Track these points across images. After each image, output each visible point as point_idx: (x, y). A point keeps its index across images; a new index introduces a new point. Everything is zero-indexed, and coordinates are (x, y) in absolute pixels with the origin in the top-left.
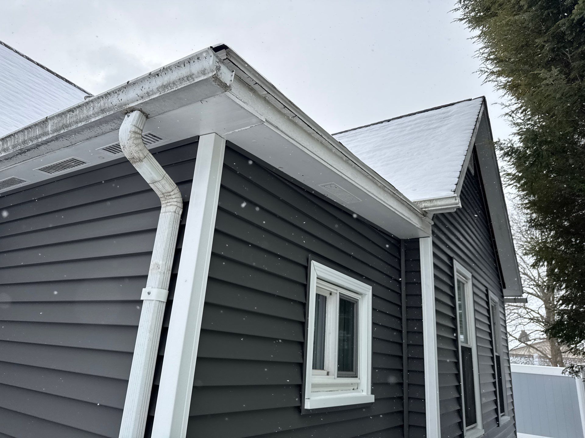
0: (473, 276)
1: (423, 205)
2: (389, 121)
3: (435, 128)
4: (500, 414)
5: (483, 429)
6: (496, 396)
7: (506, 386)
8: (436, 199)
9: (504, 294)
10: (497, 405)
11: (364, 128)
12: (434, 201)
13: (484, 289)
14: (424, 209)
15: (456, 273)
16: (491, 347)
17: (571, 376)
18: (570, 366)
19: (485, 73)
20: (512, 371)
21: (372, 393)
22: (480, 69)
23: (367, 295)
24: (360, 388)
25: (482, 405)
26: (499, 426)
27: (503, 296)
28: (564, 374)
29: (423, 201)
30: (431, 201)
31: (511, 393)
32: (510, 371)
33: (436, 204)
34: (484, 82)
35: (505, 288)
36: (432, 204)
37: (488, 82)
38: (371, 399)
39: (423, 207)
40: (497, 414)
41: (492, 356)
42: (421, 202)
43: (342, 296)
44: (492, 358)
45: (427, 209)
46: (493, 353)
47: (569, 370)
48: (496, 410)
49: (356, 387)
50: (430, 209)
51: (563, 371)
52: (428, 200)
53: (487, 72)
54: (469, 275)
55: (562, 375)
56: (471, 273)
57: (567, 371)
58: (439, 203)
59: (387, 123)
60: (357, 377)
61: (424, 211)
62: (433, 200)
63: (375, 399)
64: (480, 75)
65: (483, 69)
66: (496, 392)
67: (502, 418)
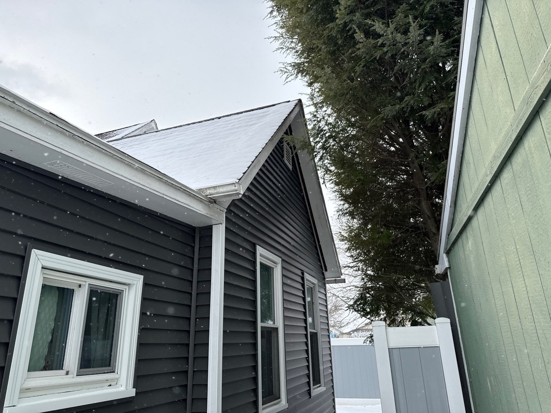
0: (283, 260)
1: (208, 192)
2: (219, 118)
3: (252, 125)
4: (313, 387)
5: (287, 403)
6: (309, 370)
7: (323, 359)
8: (218, 186)
9: (326, 277)
10: (308, 378)
11: (197, 124)
12: (218, 187)
13: (299, 273)
14: (209, 196)
15: (259, 257)
16: (305, 325)
17: (370, 344)
18: (370, 336)
19: (285, 73)
20: (332, 344)
21: (134, 388)
22: (280, 69)
23: (135, 285)
24: (120, 383)
25: (289, 381)
26: (310, 398)
27: (324, 279)
28: (365, 343)
29: (208, 188)
30: (215, 187)
31: (331, 365)
32: (330, 345)
33: (219, 191)
34: (285, 82)
35: (326, 270)
36: (215, 191)
37: (289, 82)
38: (132, 392)
39: (208, 194)
40: (309, 386)
41: (305, 333)
42: (206, 189)
43: (92, 288)
44: (306, 335)
45: (211, 196)
46: (306, 330)
47: (369, 340)
48: (309, 383)
50: (214, 196)
51: (365, 341)
52: (212, 187)
53: (286, 72)
54: (278, 260)
55: (363, 344)
56: (281, 257)
57: (368, 340)
58: (221, 190)
59: (217, 120)
60: (114, 372)
61: (209, 198)
62: (216, 187)
63: (136, 393)
64: (281, 75)
65: (282, 69)
66: (308, 367)
67: (315, 390)
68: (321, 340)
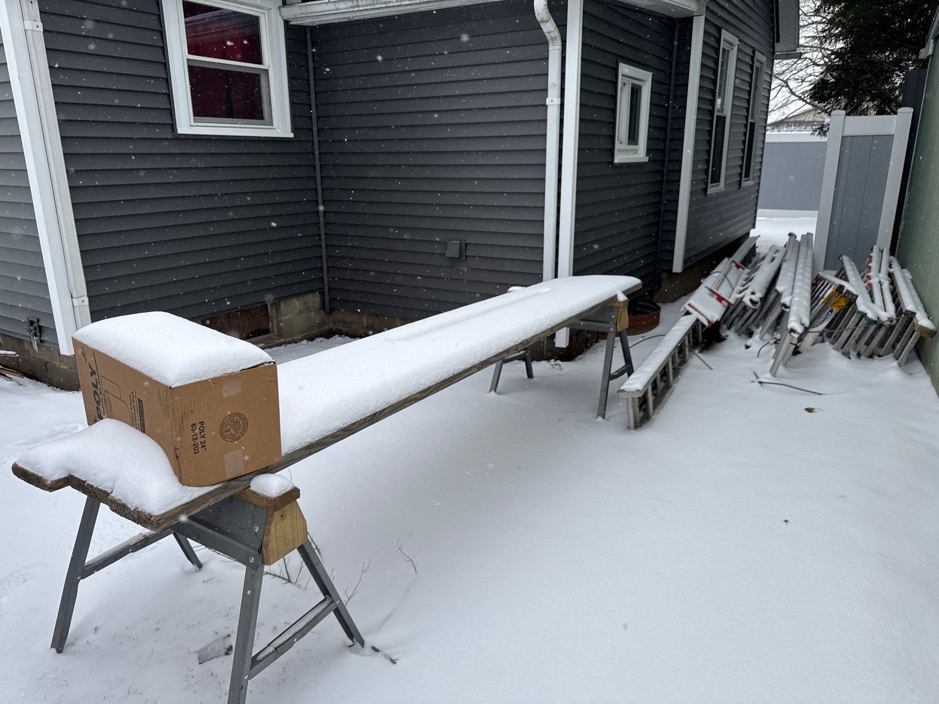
0: (740, 40)
4: (743, 179)
5: (724, 187)
6: (743, 161)
7: (756, 151)
9: (776, 51)
10: (742, 169)
13: (751, 52)
15: (722, 42)
16: (747, 115)
23: (648, 81)
24: (639, 153)
25: (727, 168)
26: (740, 188)
27: (774, 53)
35: (778, 41)
38: (646, 159)
40: (741, 178)
41: (745, 123)
43: (633, 85)
44: (746, 126)
46: (747, 120)
48: (740, 174)
49: (636, 152)
54: (736, 41)
56: (738, 37)
60: (638, 145)
63: (648, 159)
66: (743, 158)
67: (746, 182)
68: (758, 131)
